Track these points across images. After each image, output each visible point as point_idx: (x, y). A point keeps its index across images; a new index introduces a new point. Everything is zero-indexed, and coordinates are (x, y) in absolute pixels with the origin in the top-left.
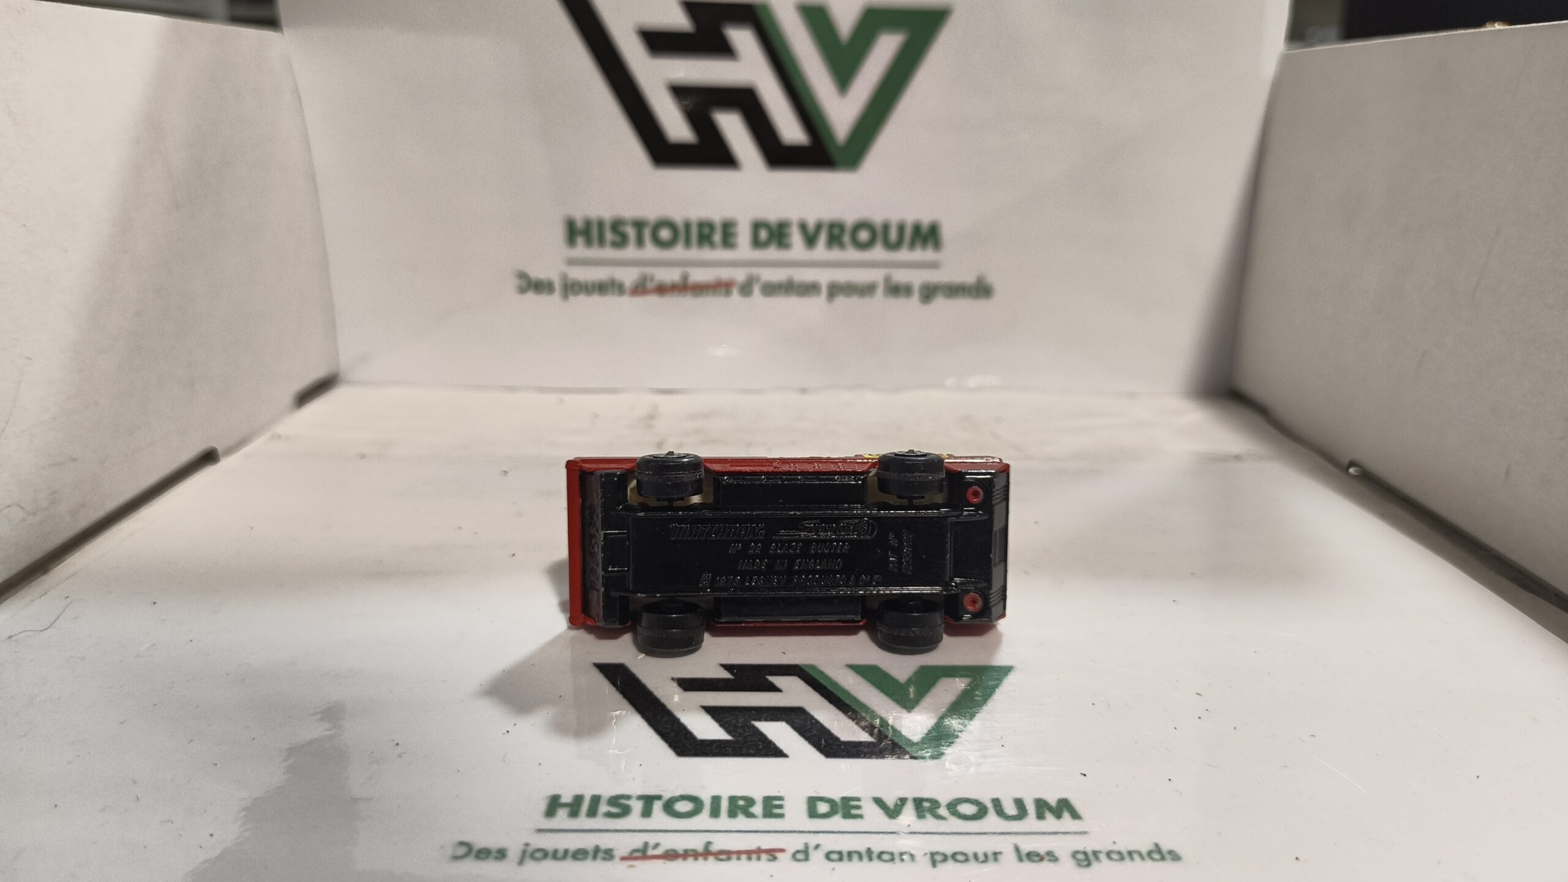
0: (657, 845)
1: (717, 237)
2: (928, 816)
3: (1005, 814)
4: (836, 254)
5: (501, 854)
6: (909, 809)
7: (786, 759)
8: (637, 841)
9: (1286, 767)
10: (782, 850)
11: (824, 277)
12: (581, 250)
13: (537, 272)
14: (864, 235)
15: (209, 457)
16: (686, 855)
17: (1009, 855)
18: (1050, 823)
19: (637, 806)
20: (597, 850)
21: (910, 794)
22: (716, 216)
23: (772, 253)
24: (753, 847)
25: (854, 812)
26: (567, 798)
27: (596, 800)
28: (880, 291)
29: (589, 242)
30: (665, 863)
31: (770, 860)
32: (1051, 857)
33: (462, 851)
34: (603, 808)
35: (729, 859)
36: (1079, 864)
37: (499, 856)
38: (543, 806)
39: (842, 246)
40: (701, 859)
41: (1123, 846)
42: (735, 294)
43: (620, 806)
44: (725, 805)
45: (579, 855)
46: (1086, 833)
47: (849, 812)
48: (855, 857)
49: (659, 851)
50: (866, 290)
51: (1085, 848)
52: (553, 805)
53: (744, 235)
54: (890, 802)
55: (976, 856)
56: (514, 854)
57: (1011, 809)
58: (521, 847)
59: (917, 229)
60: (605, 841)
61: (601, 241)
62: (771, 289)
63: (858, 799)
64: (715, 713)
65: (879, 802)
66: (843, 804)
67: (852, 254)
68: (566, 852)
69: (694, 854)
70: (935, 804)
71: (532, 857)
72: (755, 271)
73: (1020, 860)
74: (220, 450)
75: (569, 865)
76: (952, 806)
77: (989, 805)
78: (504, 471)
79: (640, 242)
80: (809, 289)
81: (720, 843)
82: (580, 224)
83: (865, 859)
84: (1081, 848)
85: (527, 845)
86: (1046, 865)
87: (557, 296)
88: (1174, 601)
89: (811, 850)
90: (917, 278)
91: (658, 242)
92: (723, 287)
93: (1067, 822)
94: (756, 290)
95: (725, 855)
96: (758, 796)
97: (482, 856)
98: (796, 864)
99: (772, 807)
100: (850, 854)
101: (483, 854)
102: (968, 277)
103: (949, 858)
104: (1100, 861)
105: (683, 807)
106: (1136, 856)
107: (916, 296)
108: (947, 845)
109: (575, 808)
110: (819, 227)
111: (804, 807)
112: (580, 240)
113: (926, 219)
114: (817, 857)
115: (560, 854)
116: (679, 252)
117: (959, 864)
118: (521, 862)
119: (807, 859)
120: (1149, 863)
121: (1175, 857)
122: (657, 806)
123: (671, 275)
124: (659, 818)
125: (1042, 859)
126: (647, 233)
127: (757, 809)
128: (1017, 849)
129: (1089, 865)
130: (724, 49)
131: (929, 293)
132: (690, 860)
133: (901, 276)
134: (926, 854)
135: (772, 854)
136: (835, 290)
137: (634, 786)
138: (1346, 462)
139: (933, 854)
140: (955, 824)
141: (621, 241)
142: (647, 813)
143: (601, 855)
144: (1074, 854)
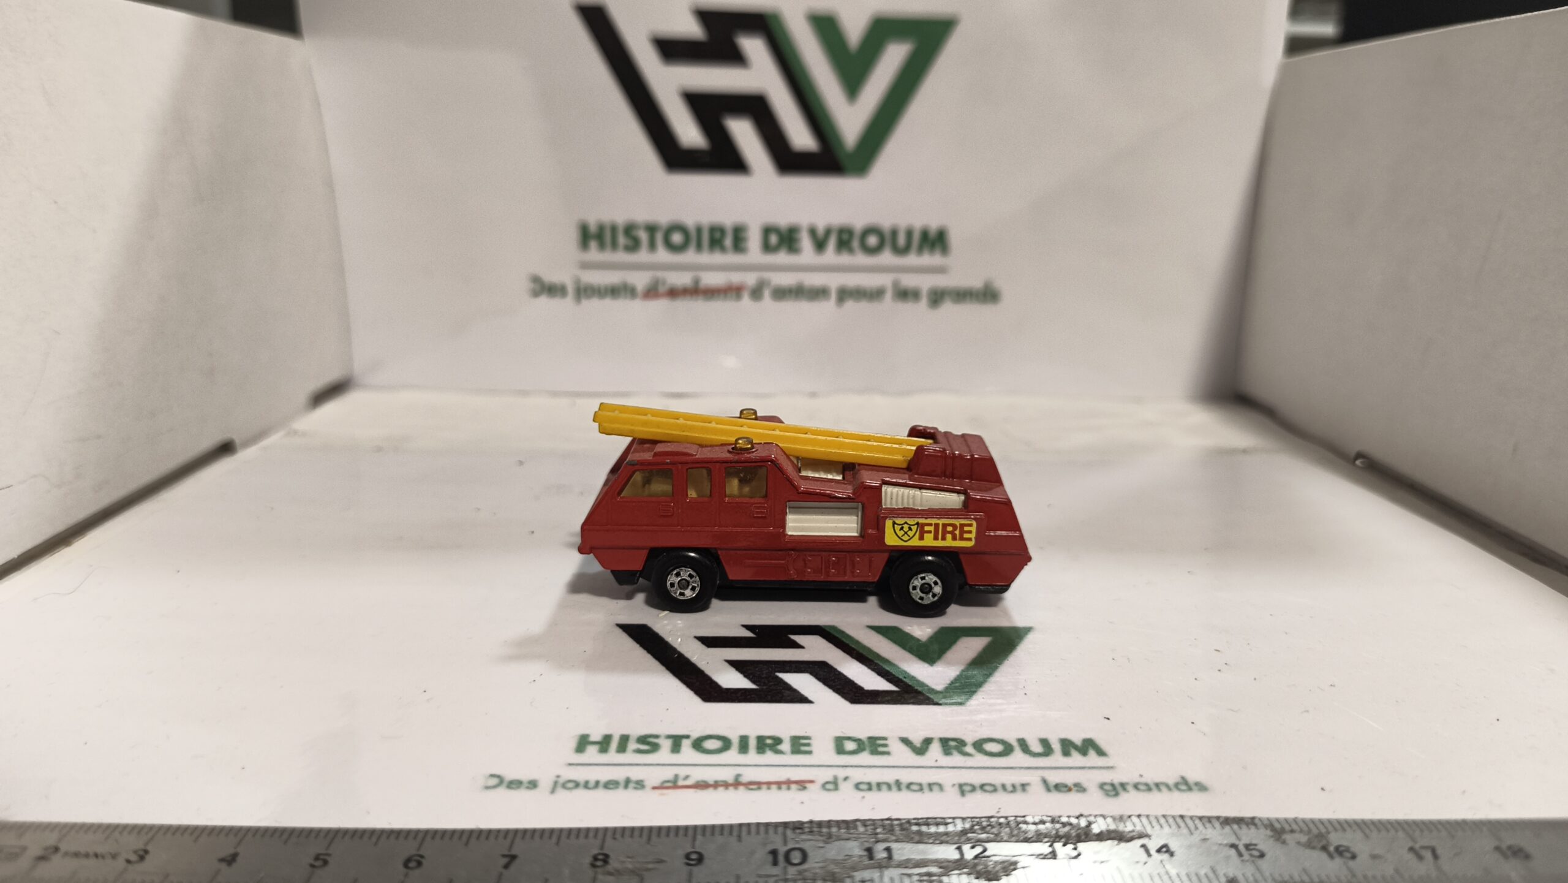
0: (687, 777)
1: (728, 242)
2: (955, 753)
3: (1031, 751)
4: (845, 259)
5: (533, 784)
6: (935, 749)
7: (811, 705)
8: (668, 774)
9: (1308, 711)
10: (812, 782)
11: (833, 281)
12: (594, 254)
13: (552, 277)
14: (872, 240)
15: (226, 449)
16: (716, 785)
17: (1037, 788)
18: (1076, 759)
19: (666, 745)
20: (628, 782)
21: (937, 733)
22: (728, 220)
23: (782, 258)
24: (783, 778)
25: (881, 749)
26: (596, 736)
27: (624, 740)
28: (889, 295)
29: (602, 246)
30: (696, 792)
31: (800, 790)
32: (1080, 788)
33: (495, 781)
34: (632, 745)
35: (759, 788)
36: (1107, 794)
37: (530, 786)
38: (573, 744)
39: (851, 250)
40: (731, 788)
41: (1150, 778)
42: (746, 300)
43: (649, 743)
44: (753, 743)
45: (611, 785)
46: (1112, 768)
47: (877, 749)
48: (884, 787)
49: (688, 782)
50: (875, 295)
51: (1112, 780)
52: (583, 743)
53: (754, 240)
54: (917, 742)
55: (1004, 787)
56: (545, 783)
57: (1037, 748)
58: (555, 779)
59: (925, 235)
60: (635, 774)
61: (614, 245)
62: (781, 294)
63: (885, 739)
64: (739, 666)
65: (905, 741)
66: (869, 742)
67: (861, 259)
68: (597, 783)
69: (726, 785)
70: (961, 743)
71: (564, 786)
72: (766, 275)
73: (1048, 790)
74: (237, 441)
75: (600, 793)
76: (979, 745)
77: (1015, 744)
78: (520, 461)
79: (652, 246)
80: (818, 293)
81: (749, 775)
82: (593, 228)
83: (894, 788)
84: (1108, 780)
85: (558, 777)
86: (1074, 796)
87: (570, 299)
88: (1189, 572)
89: (840, 781)
90: (925, 283)
91: (671, 247)
92: (733, 291)
93: (1092, 758)
94: (767, 293)
95: (757, 785)
96: (785, 735)
97: (513, 786)
98: (825, 793)
99: (800, 745)
100: (879, 785)
101: (515, 784)
102: (975, 282)
103: (978, 789)
104: (1128, 791)
105: (710, 744)
106: (1163, 788)
107: (924, 301)
108: (976, 778)
109: (605, 745)
110: (828, 232)
111: (831, 746)
112: (593, 244)
113: (934, 224)
114: (846, 788)
115: (591, 784)
116: (690, 256)
117: (988, 794)
118: (553, 791)
119: (836, 788)
120: (1176, 794)
121: (1201, 787)
122: (686, 744)
123: (683, 279)
124: (687, 752)
125: (1070, 790)
126: (659, 237)
127: (786, 746)
128: (1045, 782)
129: (1117, 794)
130: (735, 57)
131: (937, 297)
132: (721, 789)
133: (909, 281)
134: (954, 785)
135: (802, 785)
136: (844, 294)
137: (663, 726)
138: (1353, 454)
139: (961, 786)
140: (980, 760)
141: (634, 245)
142: (676, 747)
143: (631, 785)
144: (1102, 786)
